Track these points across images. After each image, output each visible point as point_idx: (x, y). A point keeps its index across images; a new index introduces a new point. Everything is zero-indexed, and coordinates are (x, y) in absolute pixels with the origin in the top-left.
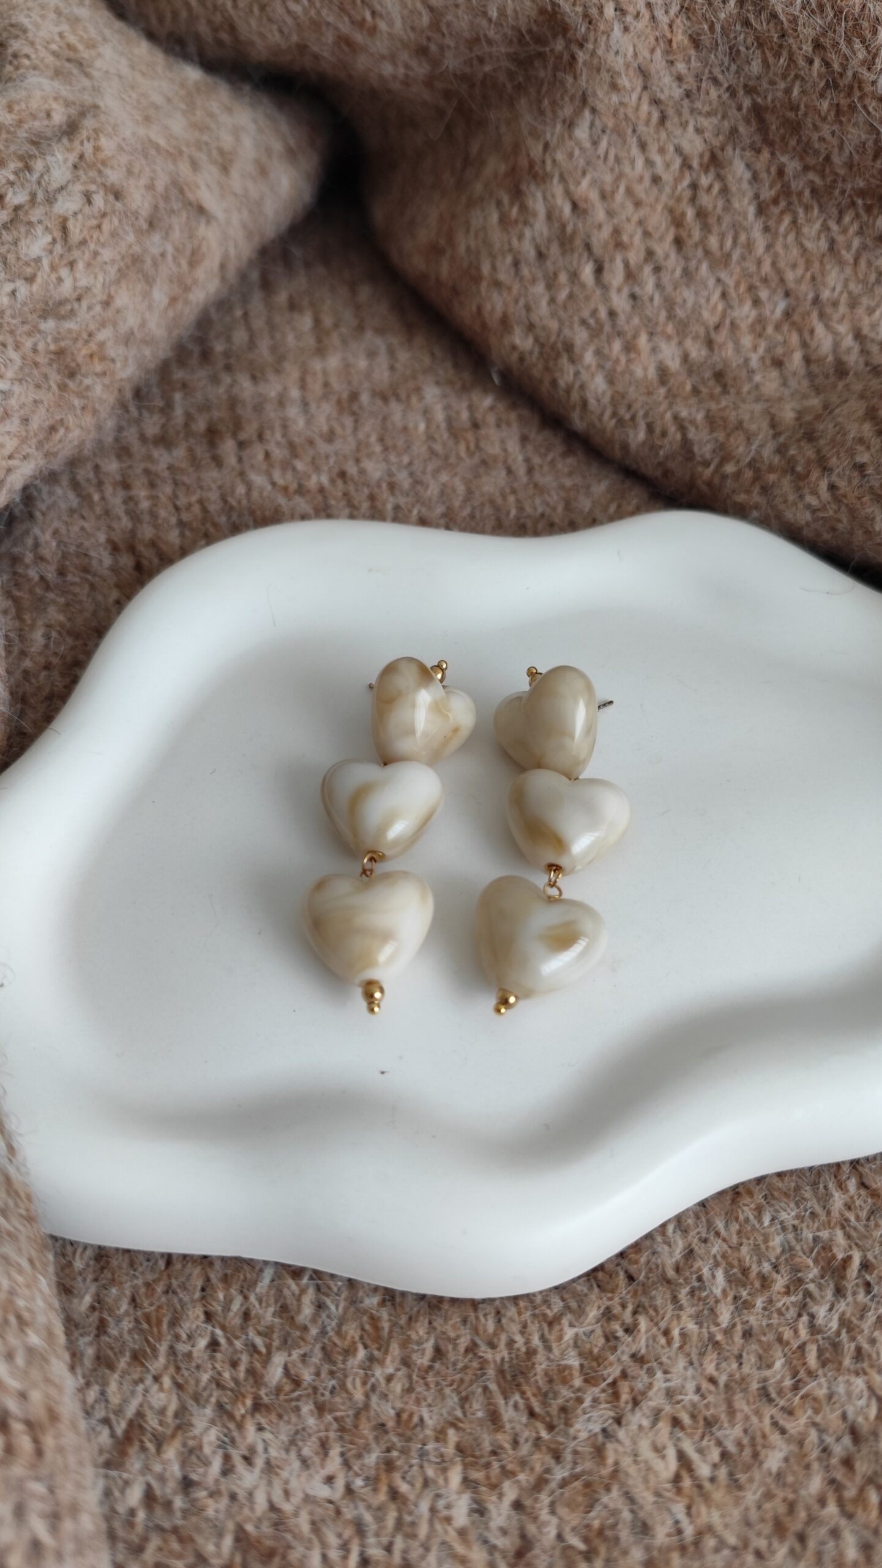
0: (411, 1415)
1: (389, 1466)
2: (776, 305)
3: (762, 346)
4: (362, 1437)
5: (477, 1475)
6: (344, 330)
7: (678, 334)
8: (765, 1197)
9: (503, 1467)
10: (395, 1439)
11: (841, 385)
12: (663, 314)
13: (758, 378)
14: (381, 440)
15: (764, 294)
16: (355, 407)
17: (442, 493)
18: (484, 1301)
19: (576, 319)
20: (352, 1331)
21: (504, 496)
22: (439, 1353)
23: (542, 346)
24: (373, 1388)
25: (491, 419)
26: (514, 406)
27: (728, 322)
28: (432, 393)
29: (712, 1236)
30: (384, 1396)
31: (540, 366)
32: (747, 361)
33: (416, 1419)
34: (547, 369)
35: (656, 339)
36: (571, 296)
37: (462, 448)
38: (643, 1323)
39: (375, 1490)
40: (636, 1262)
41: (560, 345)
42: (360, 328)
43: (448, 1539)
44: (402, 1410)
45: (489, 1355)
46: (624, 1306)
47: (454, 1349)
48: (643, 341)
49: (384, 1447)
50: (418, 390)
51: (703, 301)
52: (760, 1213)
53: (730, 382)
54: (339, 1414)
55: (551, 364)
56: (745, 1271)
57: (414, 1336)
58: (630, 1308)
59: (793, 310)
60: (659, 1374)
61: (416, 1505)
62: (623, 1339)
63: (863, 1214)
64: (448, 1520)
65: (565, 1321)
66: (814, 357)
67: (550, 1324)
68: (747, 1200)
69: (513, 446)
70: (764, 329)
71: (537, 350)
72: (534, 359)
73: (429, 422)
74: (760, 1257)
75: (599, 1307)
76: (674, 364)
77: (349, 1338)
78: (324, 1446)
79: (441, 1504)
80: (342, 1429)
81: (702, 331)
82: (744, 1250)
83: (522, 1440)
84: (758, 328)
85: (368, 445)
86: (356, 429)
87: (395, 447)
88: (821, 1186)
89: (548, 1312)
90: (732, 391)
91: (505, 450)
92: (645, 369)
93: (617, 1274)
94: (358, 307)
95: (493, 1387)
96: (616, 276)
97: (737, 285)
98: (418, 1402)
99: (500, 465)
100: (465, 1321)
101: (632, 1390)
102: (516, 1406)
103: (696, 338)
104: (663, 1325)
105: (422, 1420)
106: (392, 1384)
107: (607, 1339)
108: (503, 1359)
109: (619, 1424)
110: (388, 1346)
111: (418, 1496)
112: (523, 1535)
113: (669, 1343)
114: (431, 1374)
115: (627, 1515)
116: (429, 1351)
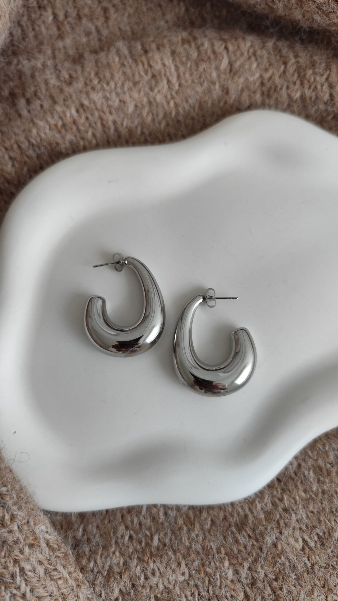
62: (279, 504)
67: (251, 504)
68: (320, 442)
74: (326, 462)
75: (269, 494)
77: (180, 525)
78: (179, 564)
79: (223, 574)
82: (320, 461)
83: (248, 547)
95: (235, 530)
101: (284, 522)
104: (292, 496)
109: (281, 534)
110: (194, 525)
111: (215, 572)
112: (253, 578)
113: (296, 502)
114: (211, 531)
115: (287, 564)
116: (209, 523)
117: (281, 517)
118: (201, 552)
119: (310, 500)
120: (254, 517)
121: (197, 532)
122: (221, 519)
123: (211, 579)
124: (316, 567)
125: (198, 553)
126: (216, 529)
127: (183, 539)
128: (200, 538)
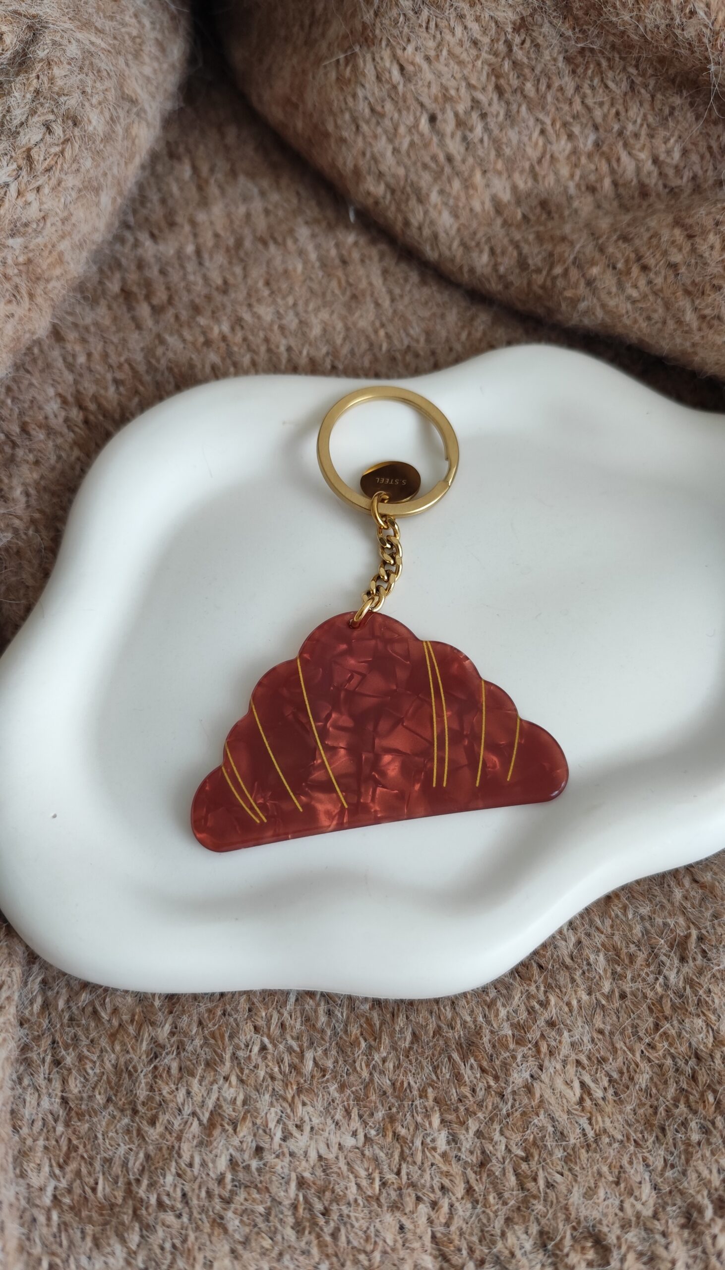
0: (402, 1083)
1: (392, 1119)
2: (586, 137)
3: (578, 173)
4: (371, 1102)
5: (451, 1117)
6: (219, 176)
7: (507, 170)
8: (628, 898)
9: (467, 1110)
10: (393, 1101)
11: (645, 204)
12: (493, 153)
13: (576, 204)
14: (267, 283)
15: (576, 130)
16: (242, 254)
17: (325, 330)
19: (419, 164)
20: (355, 1030)
21: (376, 332)
22: (415, 1037)
23: (393, 192)
24: (374, 1067)
25: (356, 255)
26: (373, 242)
27: (548, 156)
28: (303, 232)
29: (593, 931)
30: (382, 1073)
31: (393, 208)
32: (566, 188)
33: (405, 1085)
34: (399, 209)
35: (488, 175)
36: (412, 144)
37: (334, 284)
38: (553, 1000)
39: (384, 1136)
41: (408, 189)
42: (233, 173)
43: (436, 1162)
44: (397, 1080)
45: (450, 1035)
46: (538, 988)
47: (426, 1032)
48: (478, 178)
49: (387, 1106)
50: (291, 231)
51: (525, 139)
52: (625, 911)
53: (553, 209)
54: (354, 1089)
55: (403, 206)
56: (618, 955)
57: (397, 1028)
58: (542, 988)
59: (603, 142)
60: (566, 1034)
61: (412, 1142)
62: (539, 1012)
63: (697, 902)
64: (434, 1149)
65: (499, 1004)
66: (621, 181)
67: (489, 1007)
68: (616, 901)
69: (378, 281)
70: (579, 159)
71: (388, 196)
72: (387, 202)
73: (306, 262)
74: (628, 941)
76: (506, 196)
77: (353, 1037)
78: (348, 1112)
79: (428, 1140)
80: (357, 1099)
81: (527, 165)
82: (616, 938)
83: (478, 1090)
84: (573, 158)
85: (257, 291)
86: (245, 277)
87: (280, 289)
88: (665, 885)
89: (487, 998)
90: (556, 216)
91: (371, 284)
92: (483, 203)
93: (532, 965)
94: (227, 148)
95: (456, 1056)
96: (448, 125)
97: (553, 123)
98: (406, 1073)
99: (368, 298)
100: (431, 1013)
101: (549, 1045)
102: (472, 1067)
103: (522, 172)
104: (566, 999)
105: (409, 1084)
106: (386, 1064)
107: (529, 1013)
108: (460, 1038)
109: (542, 1070)
110: (380, 1038)
111: (413, 1136)
112: (483, 1152)
113: (571, 1011)
114: (412, 1053)
115: (551, 1129)
116: (409, 1037)
117: (542, 1036)
118: (390, 1091)
119: (598, 1010)
120: (492, 1032)
121: (385, 1054)
122: (432, 1034)
123: (407, 1151)
124: (606, 1140)
125: (385, 1093)
126: (420, 1051)
127: (357, 1065)
128: (390, 1065)
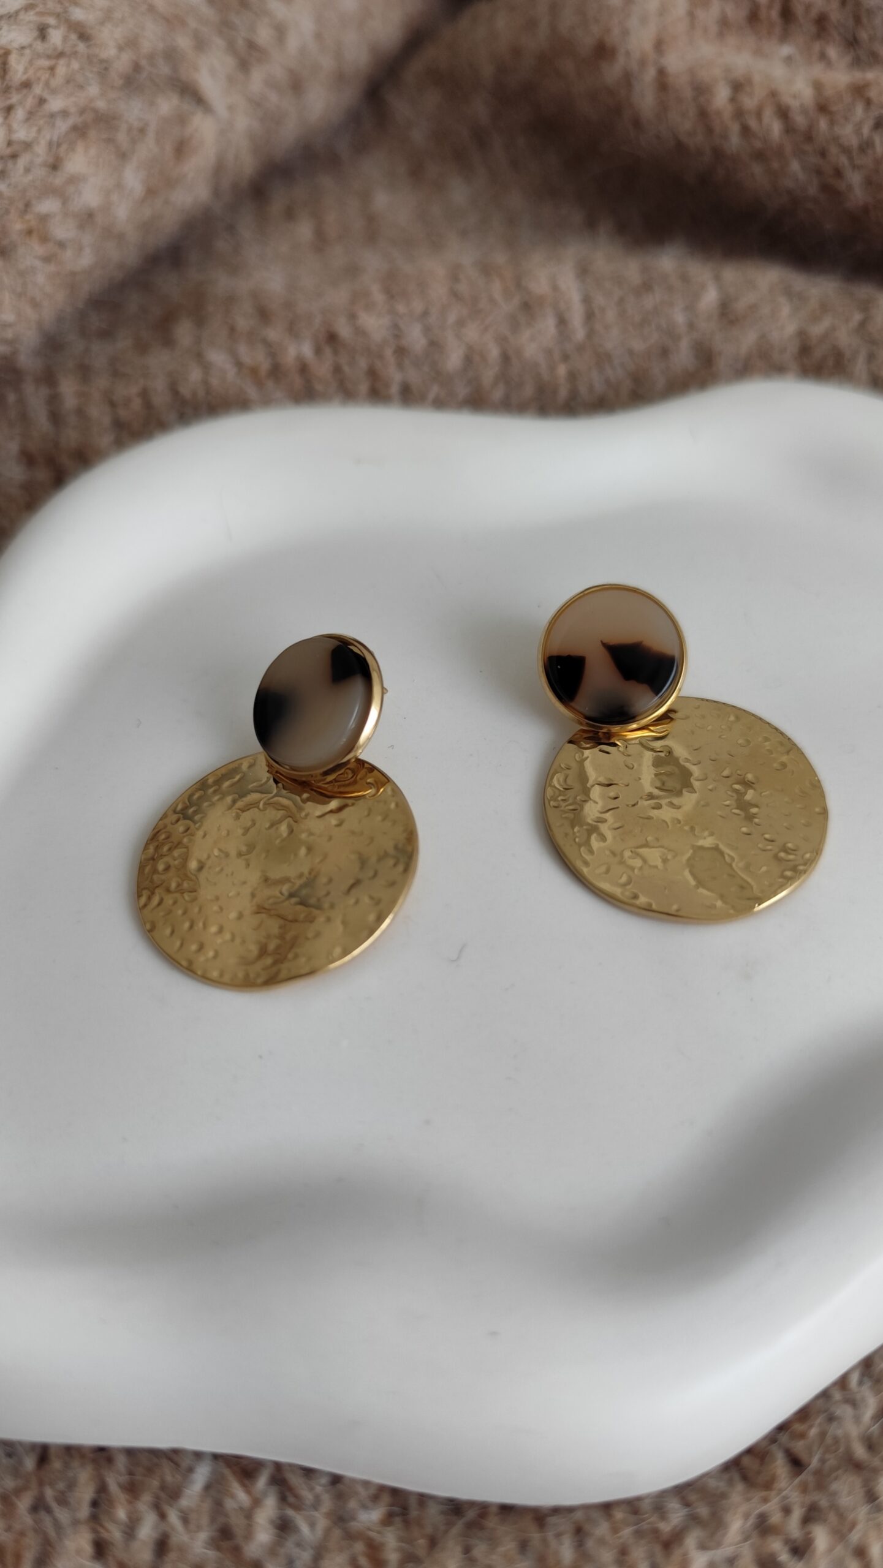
18: (556, 1511)
38: (821, 1538)
40: (802, 1436)
46: (787, 1511)
58: (797, 1514)
65: (691, 1541)
67: (666, 1547)
75: (746, 1516)
89: (662, 1525)
93: (773, 1457)
100: (524, 1547)
104: (854, 1539)
